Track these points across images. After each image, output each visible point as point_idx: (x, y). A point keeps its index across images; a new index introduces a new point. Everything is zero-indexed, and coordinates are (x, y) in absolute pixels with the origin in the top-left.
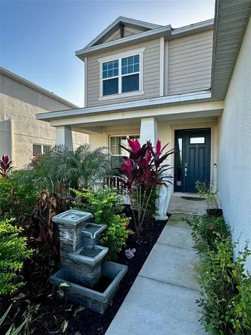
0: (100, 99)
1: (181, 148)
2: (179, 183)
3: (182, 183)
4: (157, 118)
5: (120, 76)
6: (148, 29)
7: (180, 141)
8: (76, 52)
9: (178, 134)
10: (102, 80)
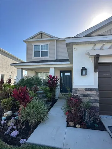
0: (32, 58)
1: (62, 77)
2: (62, 89)
3: (63, 89)
4: (55, 68)
5: (41, 51)
6: (51, 37)
7: (62, 74)
8: (24, 40)
9: (61, 72)
10: (33, 51)
